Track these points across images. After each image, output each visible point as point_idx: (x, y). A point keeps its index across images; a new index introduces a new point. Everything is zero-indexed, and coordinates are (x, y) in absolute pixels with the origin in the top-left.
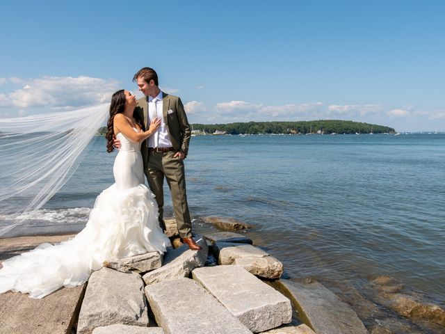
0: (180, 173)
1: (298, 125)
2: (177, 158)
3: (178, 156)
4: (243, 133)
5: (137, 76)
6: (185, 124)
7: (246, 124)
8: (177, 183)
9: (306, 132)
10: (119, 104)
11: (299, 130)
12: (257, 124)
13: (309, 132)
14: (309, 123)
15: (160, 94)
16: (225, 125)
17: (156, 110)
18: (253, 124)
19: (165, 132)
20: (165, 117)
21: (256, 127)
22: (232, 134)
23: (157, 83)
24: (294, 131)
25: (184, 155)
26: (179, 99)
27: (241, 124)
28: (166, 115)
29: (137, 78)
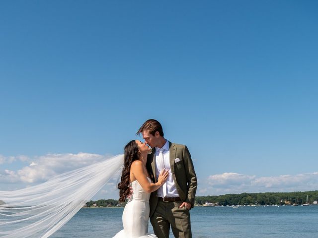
0: (186, 223)
1: (292, 196)
2: (183, 209)
3: (184, 206)
4: (236, 205)
5: (142, 130)
6: (191, 173)
7: (239, 196)
8: (183, 233)
9: (300, 203)
10: (132, 153)
11: (293, 201)
12: (250, 195)
13: (305, 203)
14: (304, 193)
15: (167, 145)
16: (217, 197)
17: (163, 160)
18: (245, 195)
19: (172, 182)
20: (172, 166)
21: (249, 198)
22: (225, 205)
23: (162, 134)
24: (288, 202)
25: (189, 205)
26: (186, 147)
27: (234, 195)
28: (173, 164)
29: (142, 131)
